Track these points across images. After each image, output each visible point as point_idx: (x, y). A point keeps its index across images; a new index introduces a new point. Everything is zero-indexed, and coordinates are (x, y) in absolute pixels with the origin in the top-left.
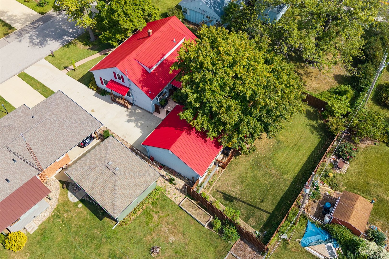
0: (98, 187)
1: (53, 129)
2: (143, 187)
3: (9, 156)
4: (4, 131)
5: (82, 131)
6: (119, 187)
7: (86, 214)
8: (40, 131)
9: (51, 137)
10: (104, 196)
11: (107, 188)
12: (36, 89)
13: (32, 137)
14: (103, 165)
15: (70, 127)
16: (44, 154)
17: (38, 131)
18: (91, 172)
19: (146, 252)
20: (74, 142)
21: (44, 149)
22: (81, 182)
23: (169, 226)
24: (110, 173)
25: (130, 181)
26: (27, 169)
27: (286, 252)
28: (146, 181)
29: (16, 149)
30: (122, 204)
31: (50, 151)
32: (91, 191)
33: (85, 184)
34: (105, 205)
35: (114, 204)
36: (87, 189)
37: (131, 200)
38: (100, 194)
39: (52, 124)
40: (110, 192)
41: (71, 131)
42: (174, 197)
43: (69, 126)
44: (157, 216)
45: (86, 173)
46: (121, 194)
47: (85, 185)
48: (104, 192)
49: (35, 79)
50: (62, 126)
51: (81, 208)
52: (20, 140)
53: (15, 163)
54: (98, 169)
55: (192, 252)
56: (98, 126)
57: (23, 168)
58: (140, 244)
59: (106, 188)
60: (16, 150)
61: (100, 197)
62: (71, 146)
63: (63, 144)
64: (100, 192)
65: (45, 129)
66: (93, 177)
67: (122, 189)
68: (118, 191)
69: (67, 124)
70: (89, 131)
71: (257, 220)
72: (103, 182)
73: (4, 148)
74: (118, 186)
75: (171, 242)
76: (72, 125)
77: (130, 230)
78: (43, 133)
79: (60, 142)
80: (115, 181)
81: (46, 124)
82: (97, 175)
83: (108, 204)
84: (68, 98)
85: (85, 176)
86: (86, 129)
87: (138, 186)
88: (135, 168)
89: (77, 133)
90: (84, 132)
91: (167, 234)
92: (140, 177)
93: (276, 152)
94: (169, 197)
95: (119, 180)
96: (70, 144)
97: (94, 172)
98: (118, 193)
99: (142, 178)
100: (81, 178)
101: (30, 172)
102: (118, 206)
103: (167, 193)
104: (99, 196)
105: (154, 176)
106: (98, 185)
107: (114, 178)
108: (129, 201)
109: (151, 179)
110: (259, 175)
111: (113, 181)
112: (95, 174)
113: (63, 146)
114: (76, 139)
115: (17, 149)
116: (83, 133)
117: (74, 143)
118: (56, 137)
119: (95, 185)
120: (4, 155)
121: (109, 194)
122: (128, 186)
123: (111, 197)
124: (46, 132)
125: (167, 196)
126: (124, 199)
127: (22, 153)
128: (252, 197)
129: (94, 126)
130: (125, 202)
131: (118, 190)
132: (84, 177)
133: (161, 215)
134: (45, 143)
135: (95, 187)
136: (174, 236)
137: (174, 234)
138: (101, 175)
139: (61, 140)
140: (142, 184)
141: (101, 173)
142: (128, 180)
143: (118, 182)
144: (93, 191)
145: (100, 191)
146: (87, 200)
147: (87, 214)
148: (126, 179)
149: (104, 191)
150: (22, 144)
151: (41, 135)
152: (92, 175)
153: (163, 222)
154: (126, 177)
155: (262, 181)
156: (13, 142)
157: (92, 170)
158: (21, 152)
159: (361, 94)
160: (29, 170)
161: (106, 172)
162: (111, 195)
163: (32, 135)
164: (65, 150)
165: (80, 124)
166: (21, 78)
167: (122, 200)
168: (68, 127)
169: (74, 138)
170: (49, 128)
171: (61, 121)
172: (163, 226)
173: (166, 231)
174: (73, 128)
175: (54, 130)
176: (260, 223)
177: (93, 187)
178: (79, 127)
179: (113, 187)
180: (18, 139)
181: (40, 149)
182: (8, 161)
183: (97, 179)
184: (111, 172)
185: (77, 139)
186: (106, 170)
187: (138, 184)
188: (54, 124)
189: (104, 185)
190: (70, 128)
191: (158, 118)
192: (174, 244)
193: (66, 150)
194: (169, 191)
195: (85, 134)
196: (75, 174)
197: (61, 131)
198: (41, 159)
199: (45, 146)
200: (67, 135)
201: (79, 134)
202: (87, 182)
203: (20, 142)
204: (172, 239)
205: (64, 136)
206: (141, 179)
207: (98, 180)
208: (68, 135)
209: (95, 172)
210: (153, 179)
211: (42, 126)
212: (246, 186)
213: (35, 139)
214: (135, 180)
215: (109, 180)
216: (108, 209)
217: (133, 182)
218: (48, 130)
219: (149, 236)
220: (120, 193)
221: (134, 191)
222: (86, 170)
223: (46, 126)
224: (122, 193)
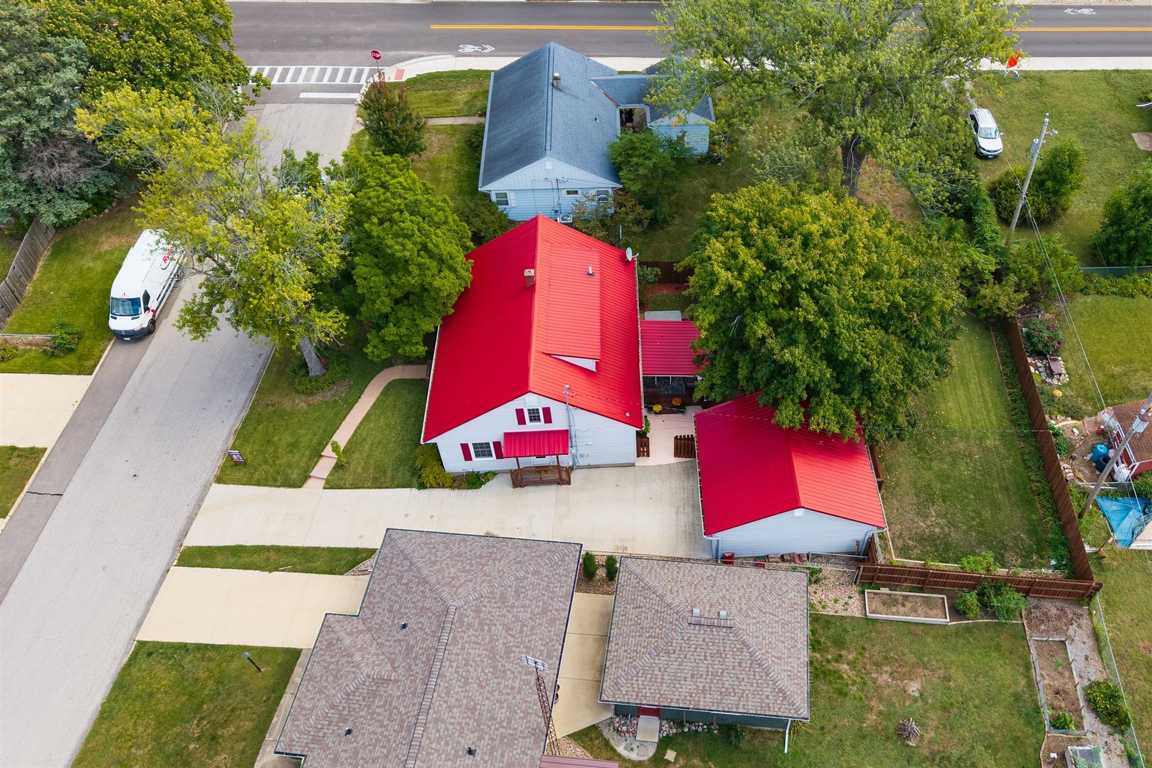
0: (712, 680)
1: (491, 620)
2: (799, 619)
3: (449, 748)
4: (357, 706)
5: (552, 585)
6: (760, 650)
7: (700, 763)
8: (467, 646)
9: (501, 641)
10: (744, 691)
11: (737, 668)
12: (276, 569)
13: (461, 670)
14: (685, 625)
15: (522, 592)
16: (519, 692)
17: (463, 648)
18: (667, 659)
19: (892, 750)
20: (558, 622)
21: (511, 681)
22: (661, 695)
23: (886, 668)
24: (715, 633)
25: (767, 622)
26: (515, 752)
27: (1109, 574)
28: (796, 604)
29: (450, 723)
30: (796, 681)
31: (526, 677)
32: (702, 699)
33: (677, 693)
34: (762, 707)
35: (781, 691)
36: (690, 701)
37: (802, 660)
38: (731, 690)
39: (477, 611)
40: (752, 673)
41: (530, 600)
42: (839, 607)
43: (517, 592)
44: (846, 666)
45: (657, 669)
46: (776, 660)
47: (678, 697)
48: (736, 683)
49: (246, 547)
50: (503, 603)
51: (676, 759)
52: (443, 695)
53: (478, 757)
54: (679, 641)
55: (971, 686)
56: (574, 553)
57: (502, 755)
58: (867, 741)
59: (733, 672)
60: (453, 724)
61: (737, 698)
62: (558, 636)
63: (540, 642)
64: (727, 689)
65: (474, 633)
66: (681, 667)
67: (770, 650)
68: (766, 659)
69: (509, 589)
70: (566, 576)
71: (1017, 550)
72: (716, 662)
73: (423, 740)
74: (757, 648)
75: (917, 694)
76: (522, 587)
77: (822, 728)
78: (477, 643)
79: (530, 641)
80: (744, 643)
81: (466, 620)
82: (688, 656)
83: (768, 701)
84: (433, 536)
85: (660, 677)
86: (557, 576)
87: (789, 622)
88: (748, 590)
89: (545, 598)
90: (559, 585)
91: (897, 686)
92: (777, 601)
93: (932, 405)
94: (831, 613)
95: (748, 634)
96: (552, 633)
97: (676, 655)
98: (770, 662)
99: (783, 602)
100: (656, 688)
101: (524, 753)
102: (792, 689)
103: (819, 607)
104: (732, 698)
105: (799, 585)
106: (710, 677)
107: (736, 638)
108: (802, 665)
109: (798, 592)
110: (945, 466)
111: (738, 646)
112: (682, 656)
113: (543, 648)
114: (556, 613)
115: (452, 721)
116: (557, 590)
117: (560, 624)
118: (512, 636)
119: (702, 680)
120: (436, 755)
121: (752, 677)
122: (773, 636)
123: (762, 681)
124: (480, 638)
125: (826, 613)
126: (789, 668)
127: (471, 722)
128: (971, 514)
129: (567, 558)
130: (795, 671)
131: (764, 657)
132: (659, 680)
133: (850, 657)
134: (499, 664)
135: (708, 685)
136: (911, 679)
137: (910, 676)
138: (698, 650)
139: (527, 636)
140: (792, 614)
141: (694, 646)
142: (764, 624)
143: (750, 640)
144: (708, 696)
145: (726, 686)
146: (676, 734)
147: (703, 761)
148: (758, 622)
149: (734, 679)
150: (454, 700)
151: (477, 651)
152: (677, 663)
153: (868, 667)
154: (755, 621)
155: (961, 474)
156: (431, 711)
157: (668, 653)
158: (468, 720)
159: (977, 219)
160: (519, 751)
161: (706, 636)
162: (758, 677)
163: (458, 667)
164: (555, 653)
165: (536, 573)
166: (199, 566)
167: (789, 673)
168: (518, 596)
169: (549, 613)
170: (481, 624)
171: (492, 593)
172: (874, 675)
173: (890, 680)
174: (529, 592)
175: (495, 622)
176: (1026, 552)
177: (701, 688)
178: (539, 581)
179: (748, 658)
180: (435, 695)
181: (502, 686)
182: (458, 763)
183: (695, 664)
184: (718, 629)
185: (557, 610)
186: (702, 632)
187: (786, 619)
188: (483, 609)
189: (724, 667)
190: (522, 595)
191: (655, 467)
192: (925, 695)
193: (555, 650)
194: (820, 603)
195: (564, 590)
196: (630, 689)
197: (511, 616)
198: (523, 709)
199: (505, 672)
200: (528, 615)
201: (552, 599)
202: (677, 686)
203: (446, 698)
204: (914, 688)
205: (526, 623)
206: (783, 605)
207: (701, 665)
208: (532, 613)
209: (677, 652)
210: (802, 591)
211: (460, 630)
212: (944, 501)
213: (472, 670)
214: (775, 615)
215: (727, 649)
216: (776, 710)
217: (777, 622)
218: (482, 630)
219: (868, 713)
220: (773, 661)
221: (793, 638)
222: (652, 661)
223: (469, 624)
224: (776, 657)
